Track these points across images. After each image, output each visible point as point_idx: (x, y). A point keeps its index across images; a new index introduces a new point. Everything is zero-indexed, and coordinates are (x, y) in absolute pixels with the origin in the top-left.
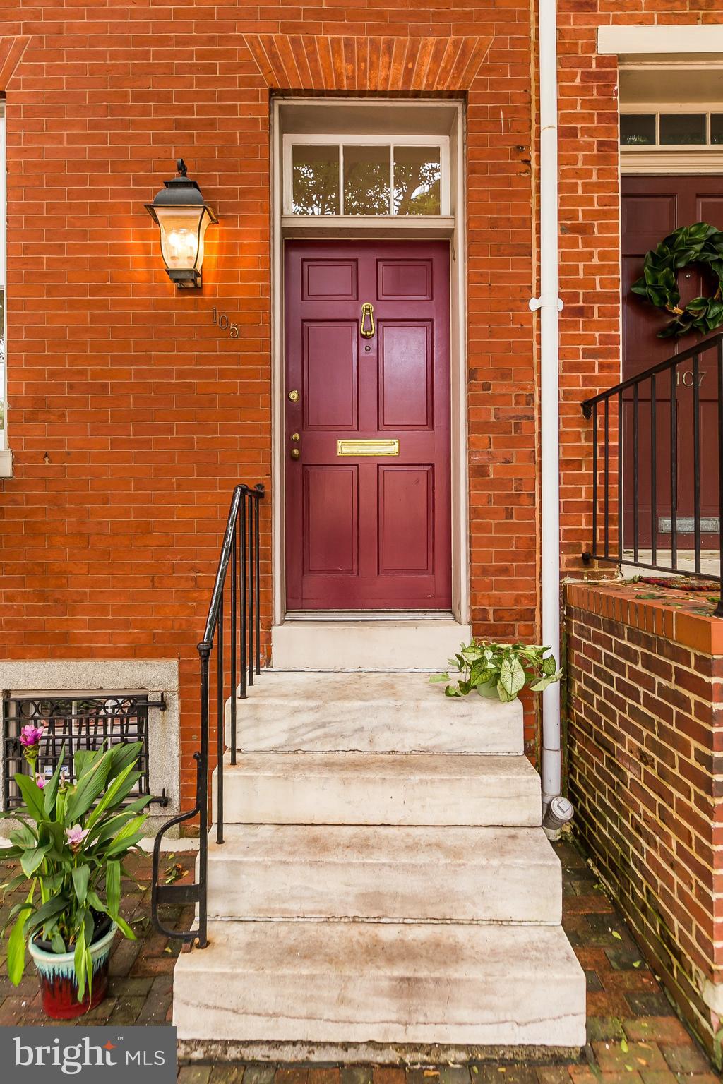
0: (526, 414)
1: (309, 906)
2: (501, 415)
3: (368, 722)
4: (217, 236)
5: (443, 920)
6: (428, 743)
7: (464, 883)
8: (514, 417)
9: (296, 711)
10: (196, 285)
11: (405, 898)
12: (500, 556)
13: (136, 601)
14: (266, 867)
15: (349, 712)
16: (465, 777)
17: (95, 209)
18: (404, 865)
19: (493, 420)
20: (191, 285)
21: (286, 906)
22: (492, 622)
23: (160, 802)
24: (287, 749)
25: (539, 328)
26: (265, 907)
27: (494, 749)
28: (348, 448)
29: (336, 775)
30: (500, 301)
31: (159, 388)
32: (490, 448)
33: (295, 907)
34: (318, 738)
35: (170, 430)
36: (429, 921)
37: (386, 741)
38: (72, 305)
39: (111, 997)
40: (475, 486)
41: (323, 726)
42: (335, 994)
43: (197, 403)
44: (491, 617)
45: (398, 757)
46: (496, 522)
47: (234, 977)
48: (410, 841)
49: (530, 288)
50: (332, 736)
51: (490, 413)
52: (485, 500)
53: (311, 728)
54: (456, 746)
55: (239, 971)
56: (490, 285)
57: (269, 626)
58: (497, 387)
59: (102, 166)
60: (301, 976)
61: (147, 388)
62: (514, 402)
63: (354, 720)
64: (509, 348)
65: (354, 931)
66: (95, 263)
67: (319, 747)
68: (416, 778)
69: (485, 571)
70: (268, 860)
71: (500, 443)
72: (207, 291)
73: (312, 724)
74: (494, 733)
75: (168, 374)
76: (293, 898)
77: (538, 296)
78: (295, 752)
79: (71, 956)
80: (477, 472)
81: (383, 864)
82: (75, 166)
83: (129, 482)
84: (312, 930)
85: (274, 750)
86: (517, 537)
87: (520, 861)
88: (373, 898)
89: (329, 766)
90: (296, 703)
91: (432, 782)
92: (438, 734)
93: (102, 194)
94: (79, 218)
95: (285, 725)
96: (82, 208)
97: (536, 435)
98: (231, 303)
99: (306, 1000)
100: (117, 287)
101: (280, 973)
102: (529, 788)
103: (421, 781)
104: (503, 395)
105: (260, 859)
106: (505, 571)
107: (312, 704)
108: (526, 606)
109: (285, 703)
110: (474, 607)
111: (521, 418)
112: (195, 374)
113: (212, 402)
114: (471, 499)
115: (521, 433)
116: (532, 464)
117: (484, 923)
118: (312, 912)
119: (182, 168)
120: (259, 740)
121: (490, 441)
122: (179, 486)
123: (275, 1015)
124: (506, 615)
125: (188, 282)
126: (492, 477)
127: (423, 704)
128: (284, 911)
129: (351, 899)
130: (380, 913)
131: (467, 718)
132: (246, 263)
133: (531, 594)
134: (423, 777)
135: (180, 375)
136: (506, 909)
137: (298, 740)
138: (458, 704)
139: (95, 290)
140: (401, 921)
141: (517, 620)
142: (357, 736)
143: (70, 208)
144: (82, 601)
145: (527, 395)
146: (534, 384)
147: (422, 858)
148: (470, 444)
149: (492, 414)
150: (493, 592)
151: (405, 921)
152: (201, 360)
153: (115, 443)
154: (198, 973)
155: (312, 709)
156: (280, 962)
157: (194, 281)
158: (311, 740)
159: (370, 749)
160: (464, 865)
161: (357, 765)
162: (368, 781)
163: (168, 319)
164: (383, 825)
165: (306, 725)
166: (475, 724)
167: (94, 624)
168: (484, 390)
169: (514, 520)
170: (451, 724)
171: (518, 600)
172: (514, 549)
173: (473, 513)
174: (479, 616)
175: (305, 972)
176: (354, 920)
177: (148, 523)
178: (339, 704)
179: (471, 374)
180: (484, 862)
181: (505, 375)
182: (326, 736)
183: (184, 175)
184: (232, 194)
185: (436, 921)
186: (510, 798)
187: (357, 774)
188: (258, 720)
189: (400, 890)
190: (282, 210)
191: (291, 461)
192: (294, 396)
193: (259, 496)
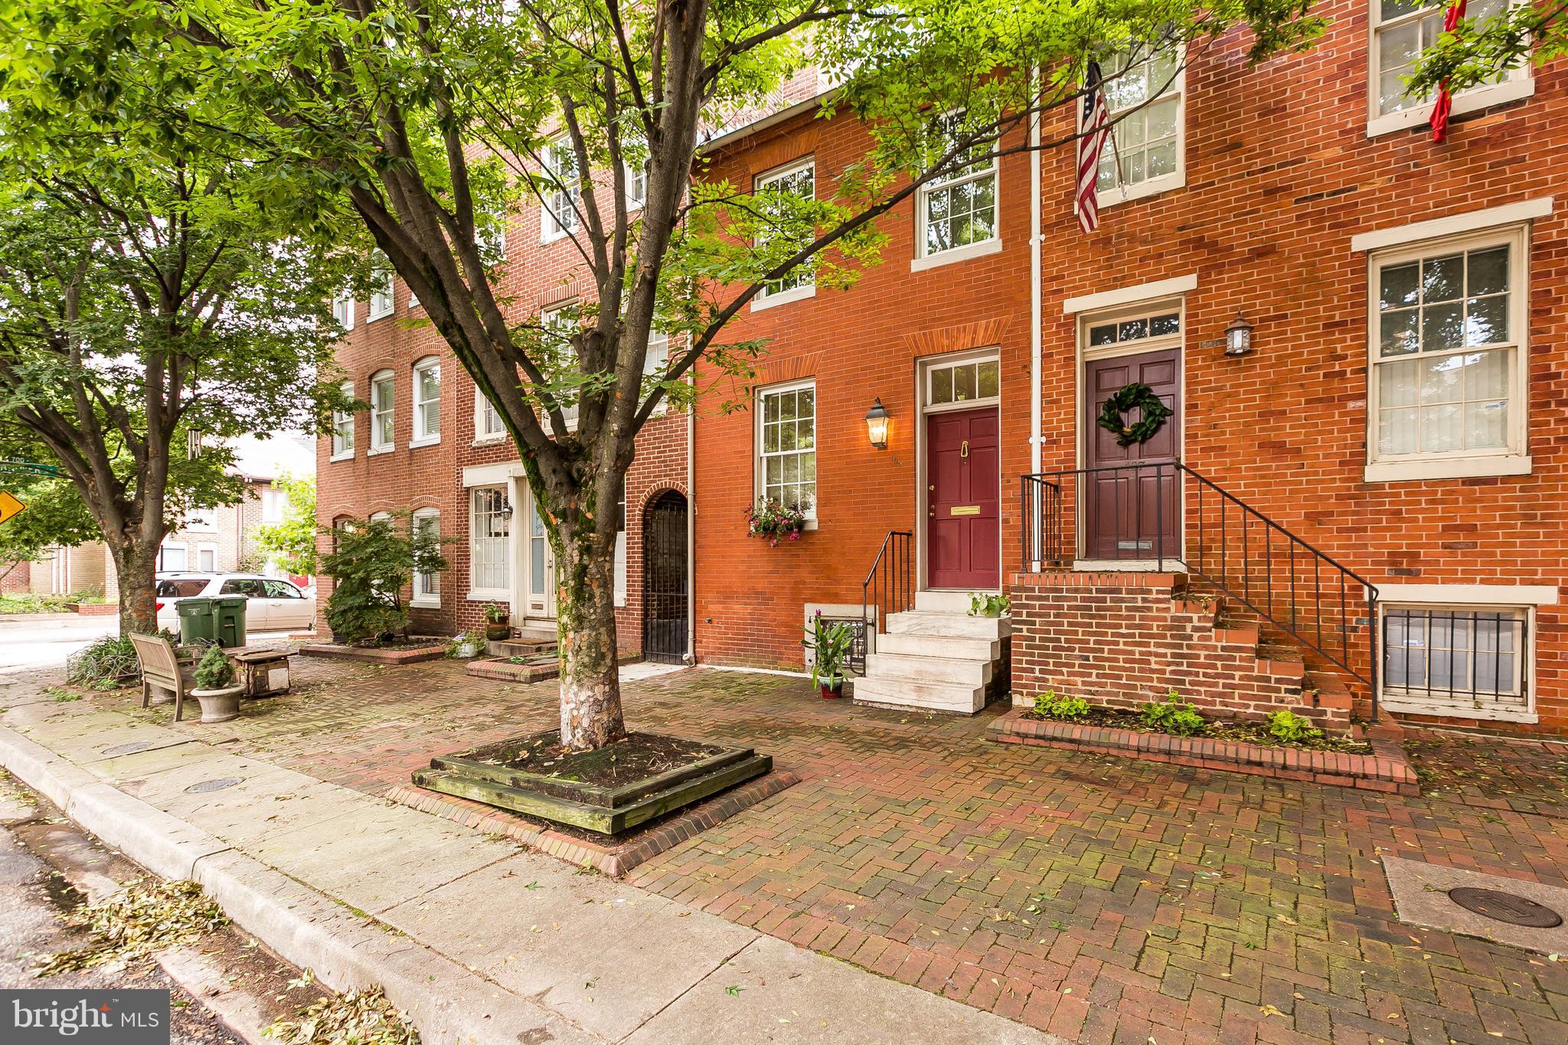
0: (1028, 493)
2: (1016, 494)
3: (937, 624)
4: (893, 424)
5: (941, 681)
6: (960, 633)
10: (884, 447)
11: (929, 673)
14: (887, 662)
16: (963, 641)
17: (847, 417)
18: (931, 662)
19: (1012, 497)
21: (892, 673)
24: (907, 633)
25: (1032, 451)
26: (886, 673)
27: (982, 636)
29: (918, 638)
30: (1016, 439)
31: (870, 490)
32: (1011, 510)
33: (895, 673)
35: (875, 508)
37: (943, 632)
39: (841, 692)
40: (1004, 528)
41: (921, 625)
42: (898, 689)
43: (886, 496)
45: (945, 637)
46: (1013, 544)
47: (870, 682)
49: (1028, 431)
50: (924, 629)
51: (1010, 493)
52: (1008, 534)
53: (916, 626)
55: (872, 681)
56: (1010, 433)
57: (914, 592)
58: (1014, 481)
59: (850, 400)
61: (866, 490)
63: (932, 623)
64: (1019, 462)
66: (847, 440)
67: (918, 633)
68: (945, 640)
70: (888, 660)
71: (1014, 508)
72: (889, 448)
74: (985, 630)
75: (874, 484)
76: (895, 670)
77: (1031, 435)
78: (909, 634)
79: (829, 678)
80: (1005, 521)
82: (840, 401)
83: (859, 530)
84: (898, 679)
85: (902, 633)
88: (920, 672)
91: (951, 642)
92: (964, 630)
93: (850, 411)
95: (906, 624)
97: (1032, 503)
98: (898, 451)
99: (890, 690)
100: (854, 450)
104: (1017, 485)
105: (885, 659)
106: (1017, 568)
107: (916, 616)
109: (909, 617)
112: (884, 483)
113: (891, 495)
114: (1002, 534)
118: (899, 674)
120: (896, 628)
121: (1010, 507)
122: (879, 531)
125: (882, 446)
126: (1010, 523)
127: (959, 618)
129: (912, 672)
130: (922, 677)
131: (975, 624)
132: (906, 433)
135: (879, 484)
136: (963, 679)
137: (911, 630)
139: (846, 451)
142: (932, 629)
144: (843, 580)
148: (1003, 508)
149: (1012, 494)
152: (887, 477)
153: (855, 514)
154: (861, 681)
156: (884, 682)
158: (916, 630)
159: (937, 634)
162: (929, 641)
163: (874, 461)
164: (932, 656)
166: (978, 627)
167: (846, 589)
168: (1008, 483)
170: (969, 626)
173: (1004, 541)
175: (890, 683)
176: (913, 679)
177: (867, 547)
179: (1003, 476)
181: (1017, 475)
182: (921, 629)
183: (879, 403)
184: (900, 405)
186: (978, 649)
187: (926, 639)
188: (898, 622)
189: (928, 670)
190: (924, 405)
191: (930, 518)
192: (932, 488)
193: (909, 535)
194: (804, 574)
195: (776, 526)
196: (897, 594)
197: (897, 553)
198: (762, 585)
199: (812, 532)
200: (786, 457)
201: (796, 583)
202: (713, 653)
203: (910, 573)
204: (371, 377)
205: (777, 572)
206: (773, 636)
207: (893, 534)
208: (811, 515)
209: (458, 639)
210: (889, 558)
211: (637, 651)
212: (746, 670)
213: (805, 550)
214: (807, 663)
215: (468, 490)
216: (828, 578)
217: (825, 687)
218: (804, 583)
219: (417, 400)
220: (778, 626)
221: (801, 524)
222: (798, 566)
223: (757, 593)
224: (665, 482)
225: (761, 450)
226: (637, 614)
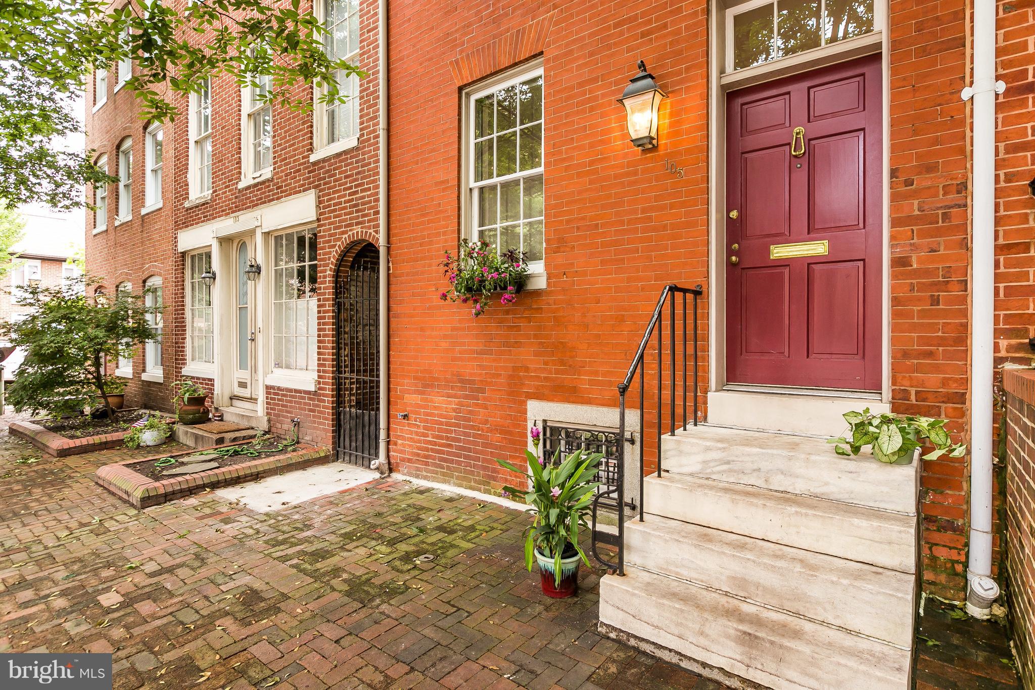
0: (957, 203)
1: (693, 575)
2: (926, 207)
3: (765, 465)
4: (668, 106)
5: (797, 614)
6: (818, 490)
7: (816, 590)
8: (941, 207)
9: (708, 449)
10: (653, 145)
11: (765, 589)
12: (922, 341)
13: (615, 368)
14: (666, 541)
15: (749, 455)
16: (837, 517)
17: (592, 109)
18: (765, 564)
19: (917, 212)
20: (650, 146)
21: (678, 570)
22: (914, 402)
23: (630, 506)
24: (701, 475)
25: (972, 116)
26: (665, 567)
27: (882, 505)
28: (779, 252)
29: (728, 496)
30: (925, 99)
31: (630, 222)
32: (913, 239)
33: (685, 573)
34: (724, 471)
35: (637, 250)
36: (785, 611)
37: (779, 483)
38: (579, 175)
39: (577, 597)
40: (896, 276)
41: (728, 463)
42: (697, 627)
43: (655, 229)
44: (913, 397)
45: (788, 496)
46: (920, 308)
47: (633, 595)
48: (780, 553)
49: (963, 78)
50: (735, 471)
51: (914, 207)
52: (907, 288)
53: (718, 463)
54: (844, 497)
55: (636, 592)
56: (914, 86)
57: (706, 391)
58: (921, 181)
59: (595, 80)
60: (674, 608)
61: (622, 223)
62: (941, 192)
63: (752, 462)
64: (936, 141)
65: (723, 600)
66: (592, 145)
67: (724, 478)
68: (794, 509)
69: (906, 355)
70: (667, 537)
71: (922, 234)
72: (661, 148)
73: (719, 460)
74: (882, 492)
75: (635, 212)
76: (683, 566)
77: (972, 83)
78: (707, 479)
79: (553, 561)
80: (899, 262)
81: (749, 559)
82: (581, 85)
83: (611, 288)
84: (693, 590)
85: (691, 475)
86: (944, 323)
87: (870, 587)
88: (742, 582)
89: (726, 490)
90: (708, 444)
91: (806, 515)
92: (826, 484)
93: (596, 98)
94: (583, 118)
95: (700, 458)
96: (583, 111)
97: (969, 222)
98: (679, 153)
99: (679, 624)
100: (604, 158)
101: (661, 601)
102: (902, 539)
103: (797, 512)
104: (929, 188)
105: (662, 535)
106: (930, 355)
107: (720, 445)
108: (954, 388)
109: (700, 442)
110: (894, 388)
111: (950, 207)
112: (651, 209)
113: (664, 228)
114: (893, 289)
115: (950, 222)
116: (964, 251)
117: (833, 627)
118: (696, 580)
119: (642, 66)
120: (681, 466)
121: (913, 232)
122: (643, 289)
123: (657, 627)
124: (929, 396)
125: (648, 145)
126: (915, 266)
127: (813, 458)
128: (677, 573)
129: (724, 578)
130: (746, 595)
131: (855, 474)
132: (691, 120)
133: (961, 378)
134: (799, 510)
135: (644, 211)
136: (854, 623)
137: (709, 471)
138: (846, 461)
139: (591, 163)
140: (762, 605)
141: (943, 402)
142: (755, 474)
143: (578, 113)
144: (584, 367)
145: (958, 185)
146: (966, 172)
147: (780, 563)
148: (893, 238)
149: (916, 207)
150: (916, 375)
151: (766, 606)
152: (657, 198)
153: (603, 262)
154: (613, 586)
155: (720, 449)
156: (664, 596)
157: (651, 143)
158: (719, 472)
159: (766, 486)
160: (816, 576)
161: (750, 493)
162: (752, 504)
163: (635, 173)
164: (763, 539)
165: (716, 460)
166: (863, 481)
167: (591, 382)
168: (906, 186)
169: (941, 307)
170: (839, 478)
171: (945, 382)
172: (940, 334)
173: (895, 301)
174: (900, 396)
175: (677, 606)
176: (726, 594)
177: (623, 315)
178: (741, 448)
179: (893, 173)
180: (835, 579)
181: (931, 169)
182: (730, 471)
183: (645, 70)
184: (679, 73)
185: (791, 614)
186: (881, 543)
187: (745, 498)
188: (681, 452)
189: (761, 581)
190: (722, 71)
191: (731, 266)
192: (734, 214)
193: (697, 293)
194: (527, 355)
195: (482, 281)
196: (679, 392)
197: (679, 323)
198: (471, 369)
199: (537, 293)
200: (505, 185)
201: (515, 369)
202: (409, 460)
203: (698, 356)
204: (118, 147)
205: (489, 352)
206: (485, 445)
207: (673, 289)
208: (537, 269)
209: (139, 424)
210: (667, 332)
211: (326, 447)
212: (449, 489)
213: (529, 319)
215: (183, 254)
216: (562, 363)
217: (547, 576)
218: (527, 369)
219: (150, 164)
220: (490, 430)
221: (521, 282)
222: (518, 344)
223: (462, 381)
224: (357, 232)
225: (471, 181)
226: (328, 401)
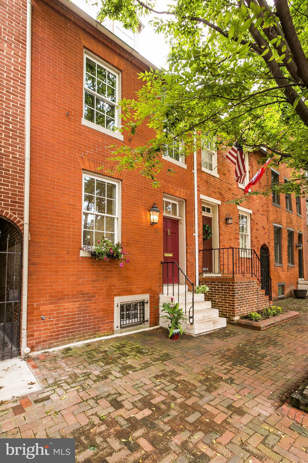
13: (143, 283)
17: (138, 207)
19: (190, 252)
23: (147, 321)
25: (195, 238)
30: (191, 233)
35: (149, 250)
38: (134, 225)
43: (153, 246)
59: (139, 199)
61: (145, 242)
62: (192, 249)
64: (191, 241)
66: (138, 217)
75: (149, 240)
77: (195, 233)
83: (142, 260)
93: (139, 204)
94: (135, 208)
97: (194, 255)
98: (158, 228)
111: (193, 252)
123: (203, 329)
126: (190, 261)
132: (160, 221)
139: (137, 222)
143: (133, 206)
144: (134, 283)
146: (194, 247)
152: (153, 238)
153: (140, 252)
163: (149, 230)
167: (136, 288)
177: (145, 268)
198: (88, 288)
201: (110, 286)
202: (44, 341)
203: (161, 279)
205: (98, 281)
206: (95, 319)
214: (115, 329)
216: (127, 282)
218: (115, 286)
220: (98, 312)
222: (111, 277)
223: (83, 294)
